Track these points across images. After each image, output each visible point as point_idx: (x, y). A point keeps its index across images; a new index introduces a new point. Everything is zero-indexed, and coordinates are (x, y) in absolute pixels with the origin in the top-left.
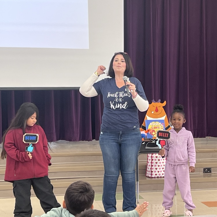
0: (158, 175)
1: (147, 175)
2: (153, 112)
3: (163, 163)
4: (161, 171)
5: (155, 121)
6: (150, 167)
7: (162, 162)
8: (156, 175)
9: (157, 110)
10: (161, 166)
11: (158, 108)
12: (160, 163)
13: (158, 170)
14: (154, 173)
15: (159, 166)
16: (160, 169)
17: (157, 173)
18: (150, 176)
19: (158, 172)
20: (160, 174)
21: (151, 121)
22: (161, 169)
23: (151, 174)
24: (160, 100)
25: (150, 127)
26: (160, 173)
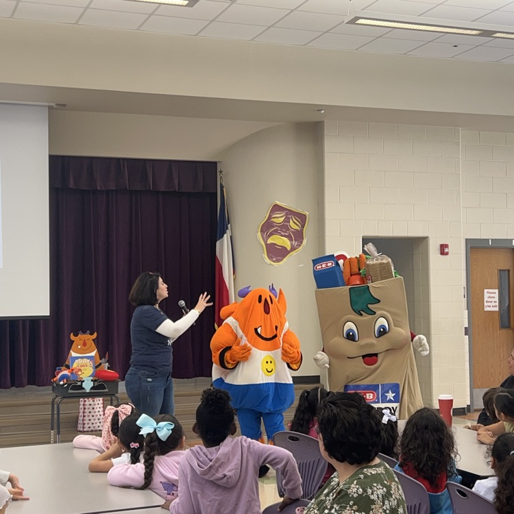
0: (92, 429)
1: (79, 429)
2: (79, 347)
3: (99, 412)
4: (96, 423)
5: (82, 358)
6: (81, 418)
7: (97, 410)
8: (89, 427)
9: (85, 344)
10: (97, 416)
11: (86, 341)
12: (95, 412)
13: (92, 421)
14: (86, 426)
15: (93, 416)
16: (95, 420)
17: (90, 425)
18: (82, 429)
19: (93, 424)
20: (94, 427)
21: (77, 358)
22: (97, 421)
23: (83, 428)
24: (88, 332)
25: (75, 365)
26: (94, 425)
